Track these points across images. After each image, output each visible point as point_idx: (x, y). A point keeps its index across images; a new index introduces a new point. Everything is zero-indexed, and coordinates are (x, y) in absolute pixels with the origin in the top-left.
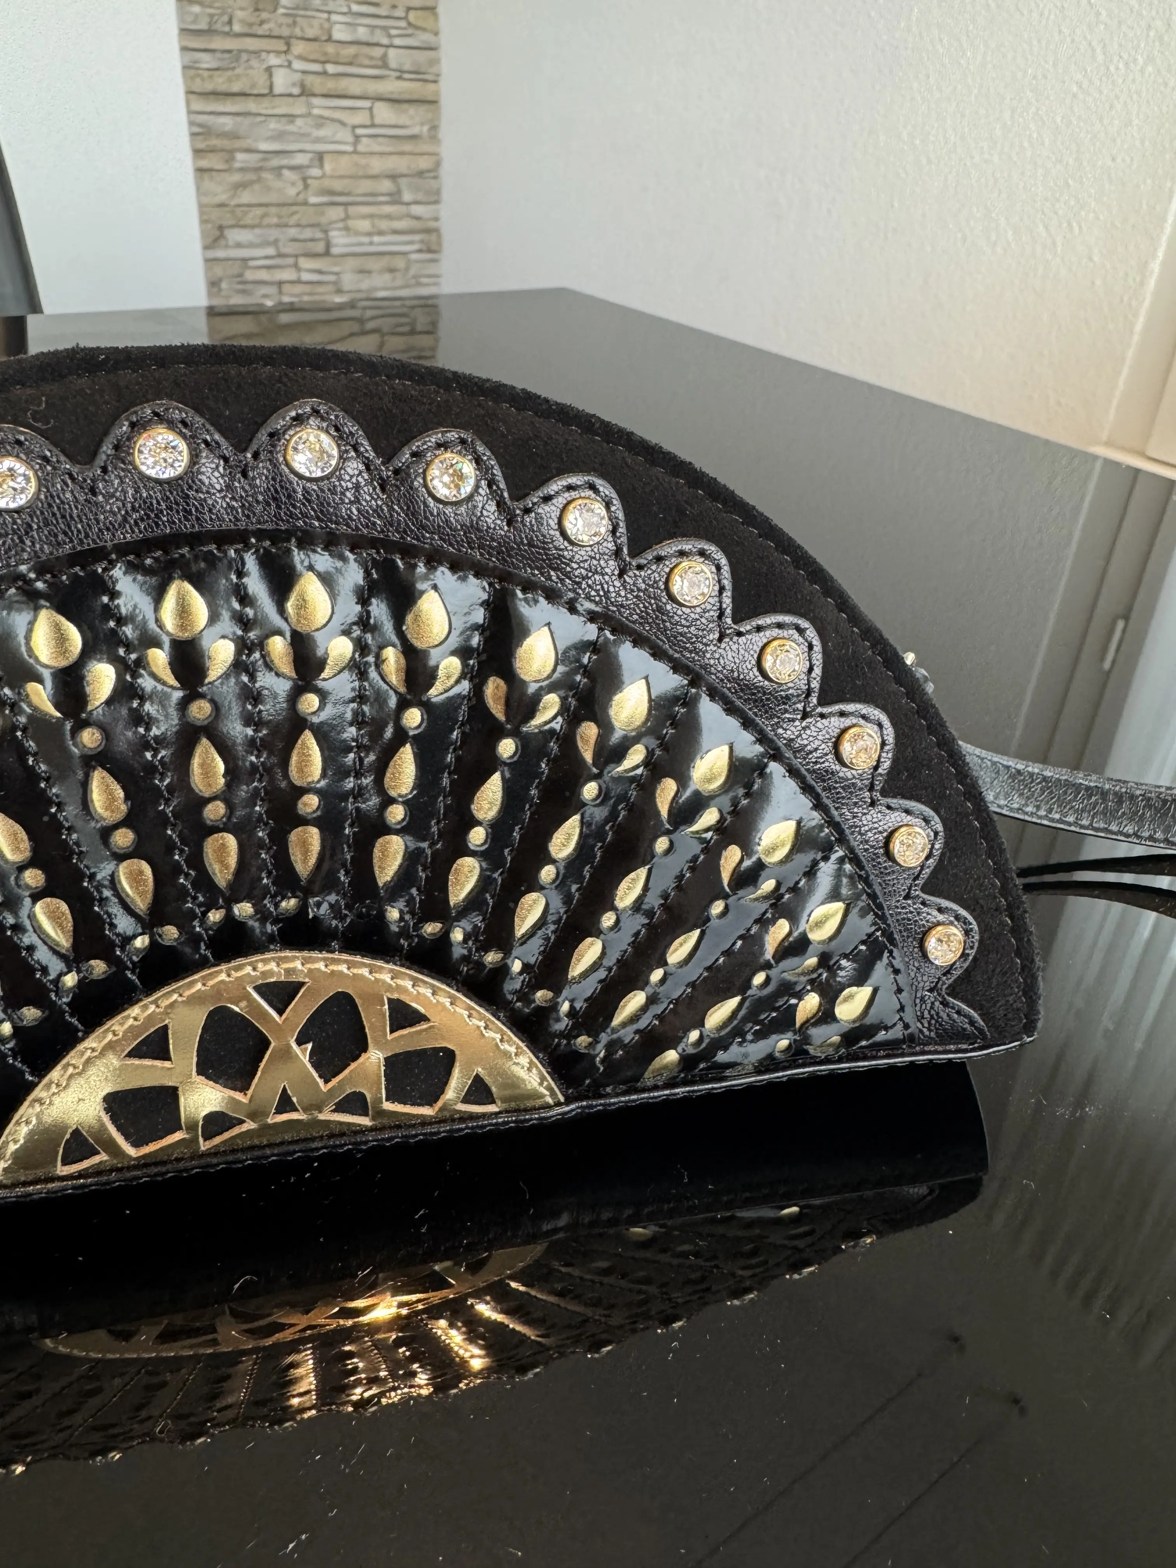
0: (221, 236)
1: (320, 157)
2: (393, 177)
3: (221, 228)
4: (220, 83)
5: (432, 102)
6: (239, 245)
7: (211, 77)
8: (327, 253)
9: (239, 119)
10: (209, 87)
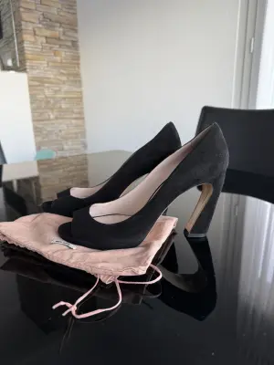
1: (60, 131)
2: (76, 133)
5: (83, 118)
8: (63, 149)
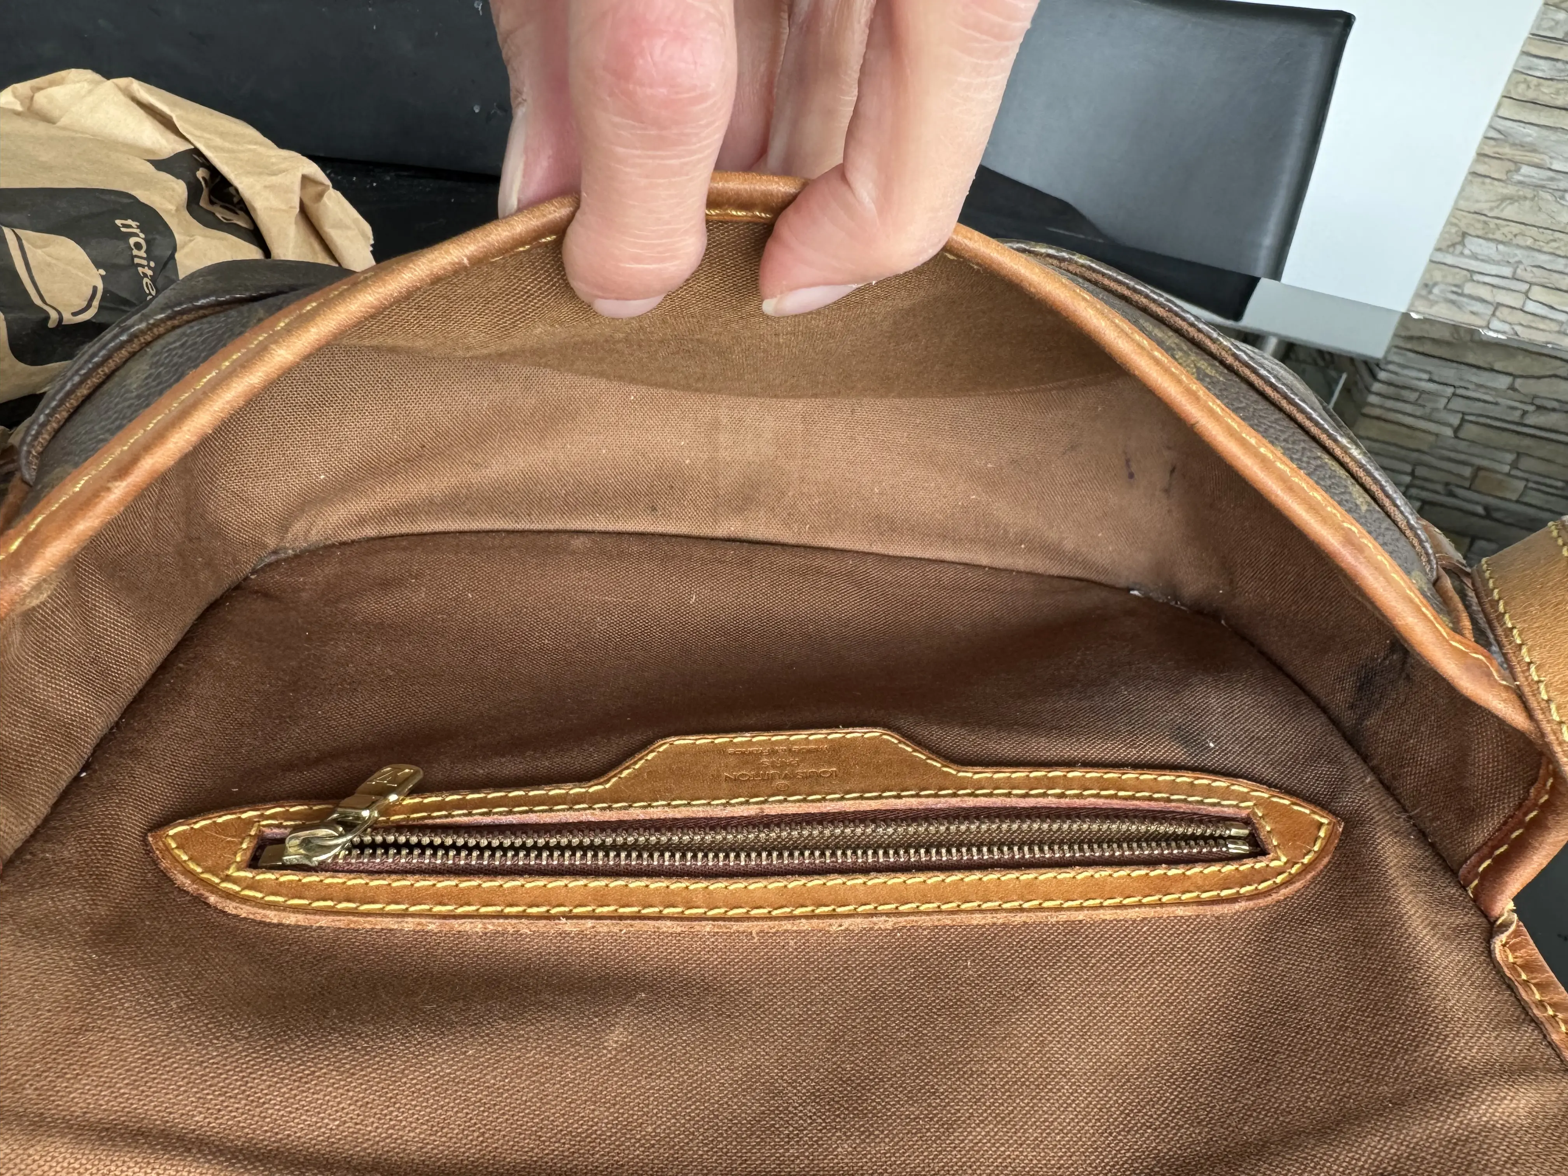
0: (1462, 243)
3: (1464, 235)
4: (1546, 93)
6: (1475, 257)
7: (1539, 85)
9: (1545, 133)
10: (1531, 95)
